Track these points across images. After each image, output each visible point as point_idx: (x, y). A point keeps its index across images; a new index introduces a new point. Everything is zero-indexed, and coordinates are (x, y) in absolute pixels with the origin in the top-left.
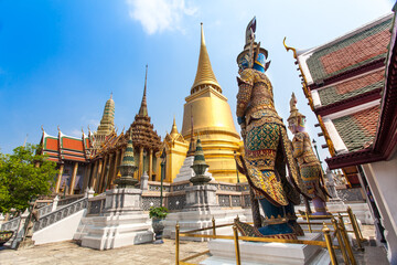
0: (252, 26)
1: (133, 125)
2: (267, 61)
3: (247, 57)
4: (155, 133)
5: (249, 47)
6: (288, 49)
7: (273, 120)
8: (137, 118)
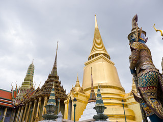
0: (136, 19)
1: (47, 82)
2: (146, 38)
3: (134, 35)
4: (62, 88)
5: (135, 30)
6: (157, 31)
7: (154, 70)
8: (50, 77)
